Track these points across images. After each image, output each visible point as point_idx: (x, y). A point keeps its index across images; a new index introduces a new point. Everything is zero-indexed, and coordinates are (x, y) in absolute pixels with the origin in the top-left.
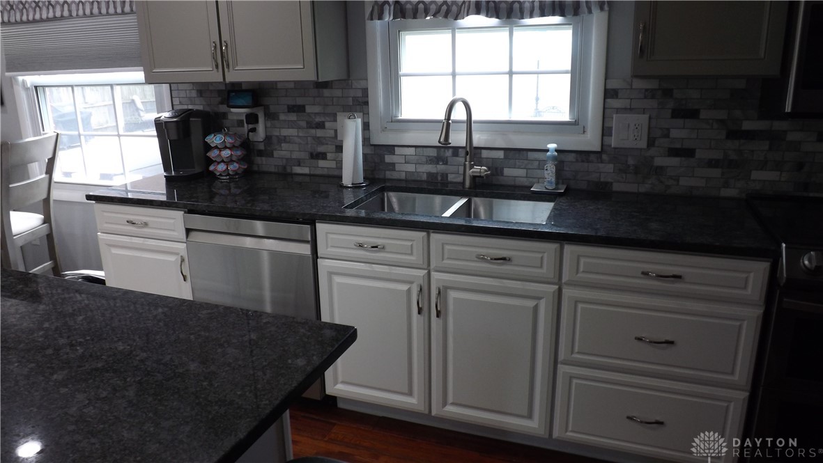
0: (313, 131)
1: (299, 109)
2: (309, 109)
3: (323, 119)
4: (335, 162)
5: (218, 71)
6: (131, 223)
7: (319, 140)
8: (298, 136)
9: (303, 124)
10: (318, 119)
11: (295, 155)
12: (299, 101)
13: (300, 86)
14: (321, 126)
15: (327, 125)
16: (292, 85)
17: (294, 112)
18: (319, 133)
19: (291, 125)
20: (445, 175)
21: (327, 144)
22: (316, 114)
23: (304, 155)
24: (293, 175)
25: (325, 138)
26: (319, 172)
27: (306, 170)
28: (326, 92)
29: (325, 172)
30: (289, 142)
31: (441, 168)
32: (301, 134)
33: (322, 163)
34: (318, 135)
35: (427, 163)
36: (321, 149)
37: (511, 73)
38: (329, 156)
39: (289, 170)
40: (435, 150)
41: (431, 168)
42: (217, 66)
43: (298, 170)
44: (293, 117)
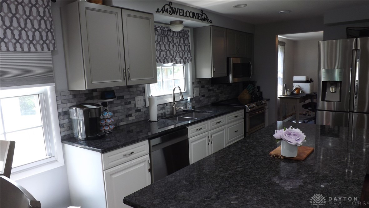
0: (127, 106)
1: (122, 97)
2: (125, 97)
3: (130, 100)
4: (135, 117)
5: (124, 81)
6: (125, 156)
7: (129, 109)
8: (121, 109)
9: (123, 103)
10: (129, 101)
11: (121, 118)
12: (122, 94)
13: (122, 88)
14: (130, 103)
15: (132, 102)
16: (119, 88)
17: (119, 99)
18: (129, 106)
19: (119, 105)
20: (165, 113)
21: (132, 110)
22: (128, 99)
23: (123, 117)
24: (119, 126)
25: (131, 108)
26: (129, 122)
27: (124, 123)
28: (131, 89)
29: (131, 122)
30: (118, 113)
31: (164, 111)
32: (122, 108)
33: (130, 118)
34: (129, 107)
35: (161, 110)
36: (130, 113)
37: (174, 79)
38: (133, 115)
39: (118, 125)
40: (162, 105)
41: (161, 112)
42: (124, 79)
43: (121, 124)
44: (119, 101)
